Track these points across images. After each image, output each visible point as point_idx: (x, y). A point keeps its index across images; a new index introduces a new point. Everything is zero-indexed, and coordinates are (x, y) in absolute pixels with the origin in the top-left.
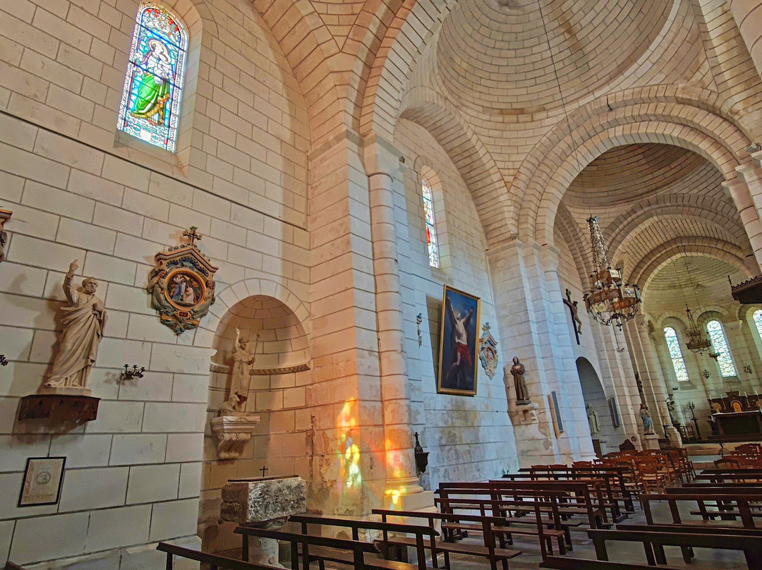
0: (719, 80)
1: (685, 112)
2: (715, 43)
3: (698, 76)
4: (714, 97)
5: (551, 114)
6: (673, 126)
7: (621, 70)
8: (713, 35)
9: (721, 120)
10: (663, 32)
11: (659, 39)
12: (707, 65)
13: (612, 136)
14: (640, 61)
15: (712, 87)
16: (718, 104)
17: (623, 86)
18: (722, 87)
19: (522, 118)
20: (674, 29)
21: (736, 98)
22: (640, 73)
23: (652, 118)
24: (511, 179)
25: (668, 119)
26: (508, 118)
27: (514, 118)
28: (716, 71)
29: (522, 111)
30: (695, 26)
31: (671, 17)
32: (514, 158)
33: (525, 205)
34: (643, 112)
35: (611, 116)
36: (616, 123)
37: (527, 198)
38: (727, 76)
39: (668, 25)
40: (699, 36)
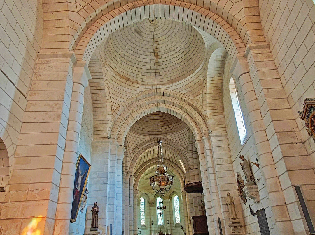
0: (204, 102)
1: (190, 109)
2: (207, 89)
3: (197, 98)
4: (201, 108)
5: (140, 86)
6: (184, 112)
7: (172, 82)
8: (208, 86)
9: (201, 117)
10: (191, 76)
11: (189, 78)
12: (201, 95)
13: (160, 106)
14: (180, 82)
15: (201, 104)
16: (202, 111)
17: (171, 88)
18: (204, 105)
19: (128, 82)
20: (195, 77)
21: (208, 111)
22: (178, 86)
23: (177, 106)
24: (115, 108)
25: (183, 109)
26: (122, 80)
27: (125, 81)
28: (204, 99)
29: (128, 79)
30: (202, 80)
31: (196, 72)
32: (119, 99)
33: (117, 123)
34: (175, 102)
35: (163, 98)
36: (164, 102)
37: (119, 120)
38: (207, 102)
39: (194, 74)
40: (203, 84)
